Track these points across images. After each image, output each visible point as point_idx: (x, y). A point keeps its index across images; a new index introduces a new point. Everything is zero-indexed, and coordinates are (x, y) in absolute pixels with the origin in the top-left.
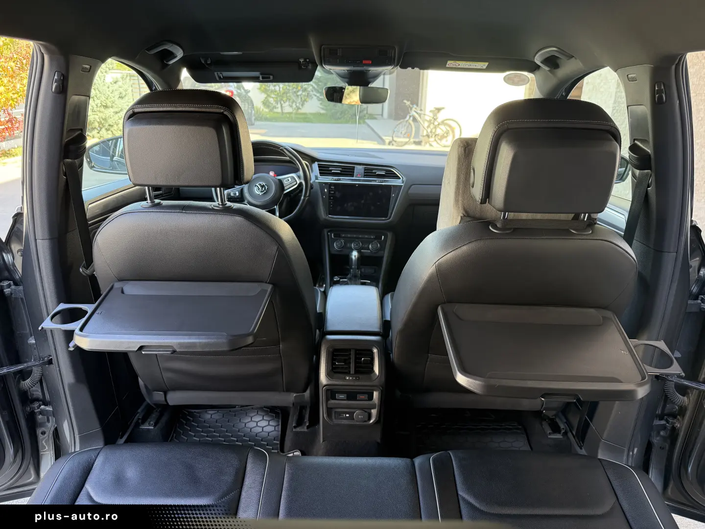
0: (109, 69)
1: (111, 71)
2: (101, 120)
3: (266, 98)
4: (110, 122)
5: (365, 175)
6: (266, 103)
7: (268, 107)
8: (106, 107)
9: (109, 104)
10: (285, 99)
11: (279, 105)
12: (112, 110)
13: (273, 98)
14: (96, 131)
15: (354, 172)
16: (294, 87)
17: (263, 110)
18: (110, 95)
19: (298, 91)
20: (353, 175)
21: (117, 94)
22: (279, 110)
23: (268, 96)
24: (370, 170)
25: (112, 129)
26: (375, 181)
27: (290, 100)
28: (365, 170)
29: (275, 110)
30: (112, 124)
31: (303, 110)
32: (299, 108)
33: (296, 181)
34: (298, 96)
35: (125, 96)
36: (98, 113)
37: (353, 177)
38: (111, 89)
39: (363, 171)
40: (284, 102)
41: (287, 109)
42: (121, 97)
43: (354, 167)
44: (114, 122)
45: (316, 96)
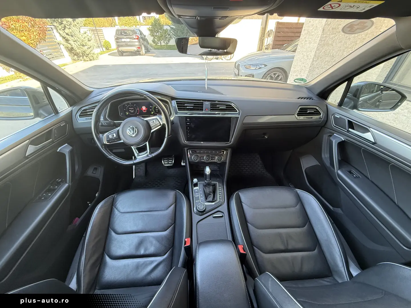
0: (81, 27)
1: (82, 28)
2: (83, 52)
3: (153, 39)
4: (87, 52)
5: (211, 109)
6: (154, 41)
7: (155, 43)
8: (83, 45)
9: (84, 44)
10: (161, 39)
11: (159, 42)
12: (86, 47)
13: (156, 39)
14: (82, 57)
15: (203, 107)
16: (165, 34)
17: (153, 44)
18: (84, 39)
19: (166, 36)
20: (203, 110)
21: (87, 39)
22: (160, 44)
23: (154, 38)
24: (214, 105)
25: (89, 56)
26: (219, 114)
27: (163, 39)
28: (211, 105)
29: (158, 44)
30: (88, 54)
31: (169, 44)
32: (167, 43)
33: (160, 123)
34: (166, 37)
35: (91, 40)
36: (80, 48)
37: (203, 111)
38: (83, 36)
39: (209, 106)
40: (161, 41)
41: (163, 44)
42: (89, 41)
43: (203, 103)
44: (88, 53)
45: (174, 37)
